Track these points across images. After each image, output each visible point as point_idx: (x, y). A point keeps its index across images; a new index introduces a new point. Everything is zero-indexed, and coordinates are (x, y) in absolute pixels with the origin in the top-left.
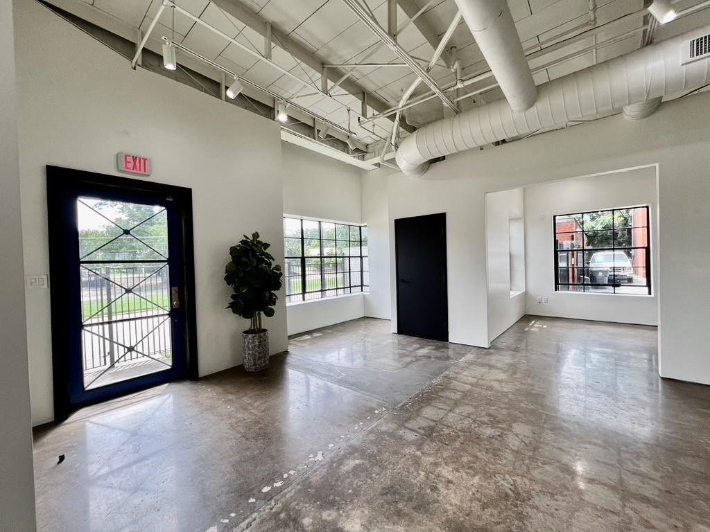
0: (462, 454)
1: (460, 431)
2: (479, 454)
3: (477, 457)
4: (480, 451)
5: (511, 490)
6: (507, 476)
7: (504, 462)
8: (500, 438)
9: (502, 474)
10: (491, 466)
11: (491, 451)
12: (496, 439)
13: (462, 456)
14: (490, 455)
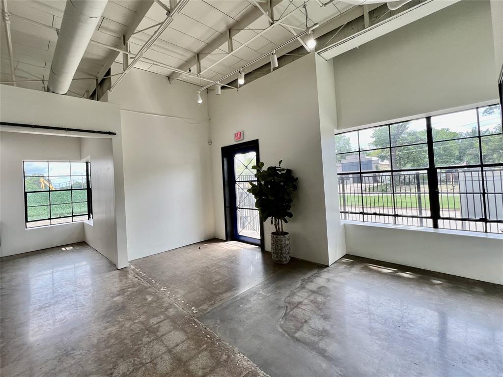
0: (117, 341)
1: (139, 348)
2: (109, 350)
3: (108, 348)
4: (111, 352)
5: (73, 353)
6: (80, 357)
7: (90, 362)
8: (109, 372)
9: (84, 355)
10: (94, 352)
11: (104, 359)
12: (111, 369)
13: (116, 340)
14: (102, 356)
